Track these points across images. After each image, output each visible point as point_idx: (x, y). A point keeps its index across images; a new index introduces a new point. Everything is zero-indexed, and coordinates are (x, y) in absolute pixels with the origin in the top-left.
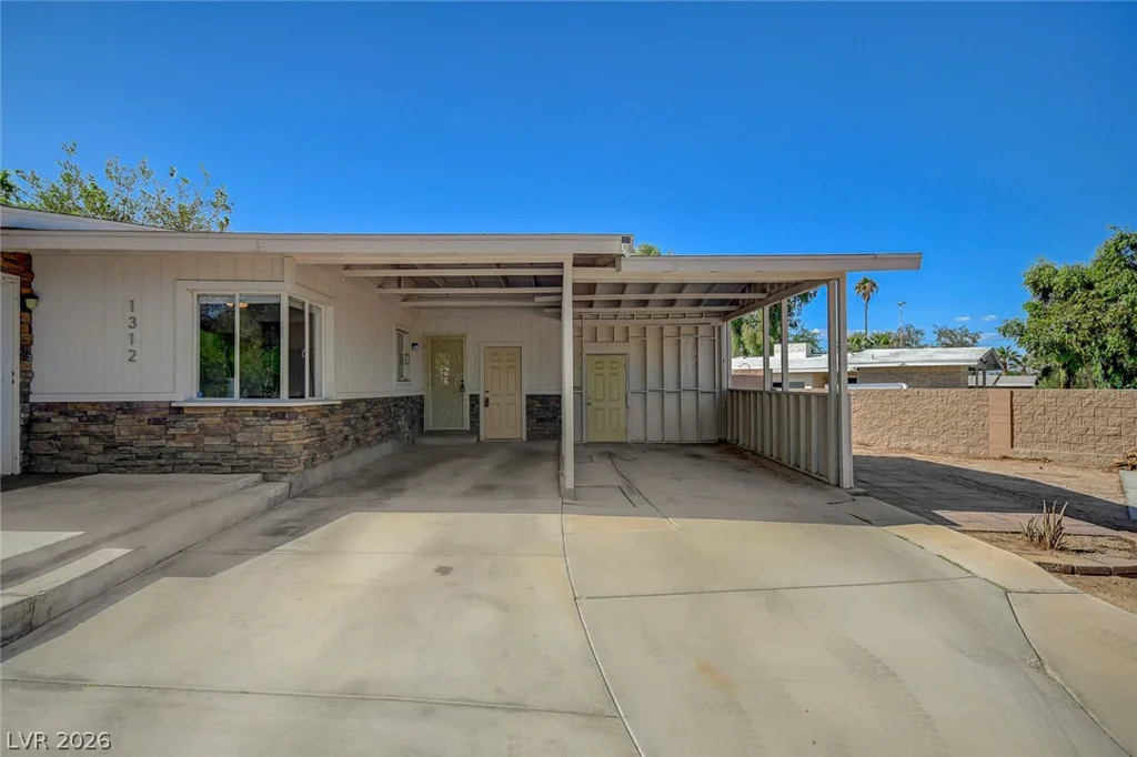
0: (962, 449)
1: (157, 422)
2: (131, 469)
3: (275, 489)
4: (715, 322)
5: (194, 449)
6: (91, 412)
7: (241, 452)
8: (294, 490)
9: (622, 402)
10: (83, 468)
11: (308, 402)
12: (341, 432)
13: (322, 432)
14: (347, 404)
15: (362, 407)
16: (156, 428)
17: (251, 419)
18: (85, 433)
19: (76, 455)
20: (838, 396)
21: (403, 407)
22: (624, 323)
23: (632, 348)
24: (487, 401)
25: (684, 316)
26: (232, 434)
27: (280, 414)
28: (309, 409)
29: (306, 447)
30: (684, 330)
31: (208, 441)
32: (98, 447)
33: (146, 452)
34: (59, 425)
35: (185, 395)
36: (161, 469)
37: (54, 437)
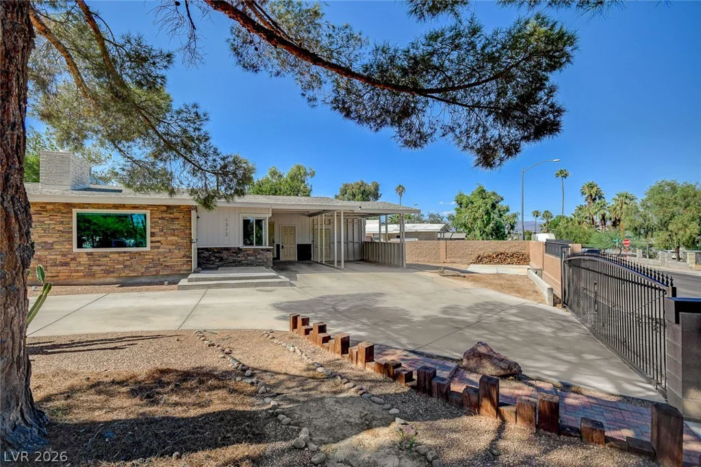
0: (433, 260)
1: (234, 253)
5: (245, 260)
6: (216, 250)
7: (259, 260)
9: (328, 246)
10: (214, 266)
17: (259, 251)
18: (214, 256)
19: (211, 263)
20: (402, 244)
22: (328, 218)
24: (283, 247)
25: (349, 215)
26: (256, 256)
31: (249, 258)
32: (217, 260)
33: (232, 261)
34: (206, 254)
35: (241, 245)
36: (236, 266)
37: (205, 257)
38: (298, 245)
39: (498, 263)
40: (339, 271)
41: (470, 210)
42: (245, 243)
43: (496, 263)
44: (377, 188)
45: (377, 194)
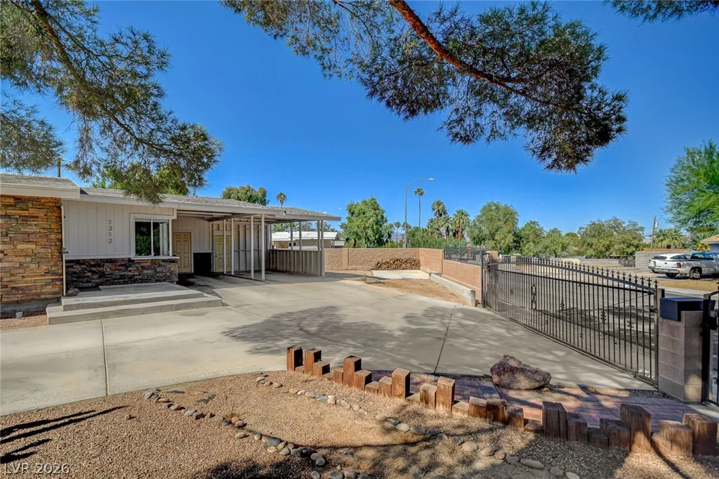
0: (336, 268)
1: (122, 265)
2: (112, 284)
5: (140, 275)
6: (93, 263)
9: (230, 255)
10: (90, 284)
16: (122, 268)
18: (89, 271)
20: (321, 252)
22: (230, 223)
23: (234, 233)
25: (254, 221)
26: (155, 269)
31: (145, 272)
32: (96, 276)
33: (118, 277)
34: (77, 268)
35: (133, 256)
36: (126, 283)
37: (75, 273)
38: (195, 254)
39: (395, 269)
40: (259, 283)
41: (360, 220)
42: (138, 252)
43: (393, 269)
44: (264, 195)
45: (265, 200)
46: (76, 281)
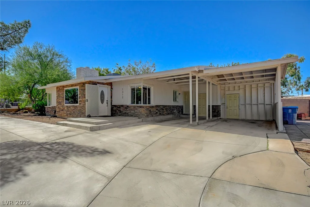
1: (125, 108)
2: (122, 116)
3: (140, 120)
4: (272, 82)
5: (130, 113)
6: (118, 107)
7: (136, 113)
8: (143, 121)
9: (237, 108)
10: (117, 115)
11: (148, 105)
12: (155, 111)
13: (150, 111)
14: (157, 106)
15: (162, 107)
16: (125, 109)
17: (137, 108)
18: (118, 110)
19: (116, 113)
21: (176, 108)
22: (238, 85)
23: (241, 92)
25: (260, 81)
26: (134, 110)
27: (141, 107)
28: (147, 106)
29: (146, 113)
30: (259, 85)
31: (132, 111)
32: (119, 112)
33: (124, 113)
36: (126, 116)
42: (131, 103)
46: (115, 113)
